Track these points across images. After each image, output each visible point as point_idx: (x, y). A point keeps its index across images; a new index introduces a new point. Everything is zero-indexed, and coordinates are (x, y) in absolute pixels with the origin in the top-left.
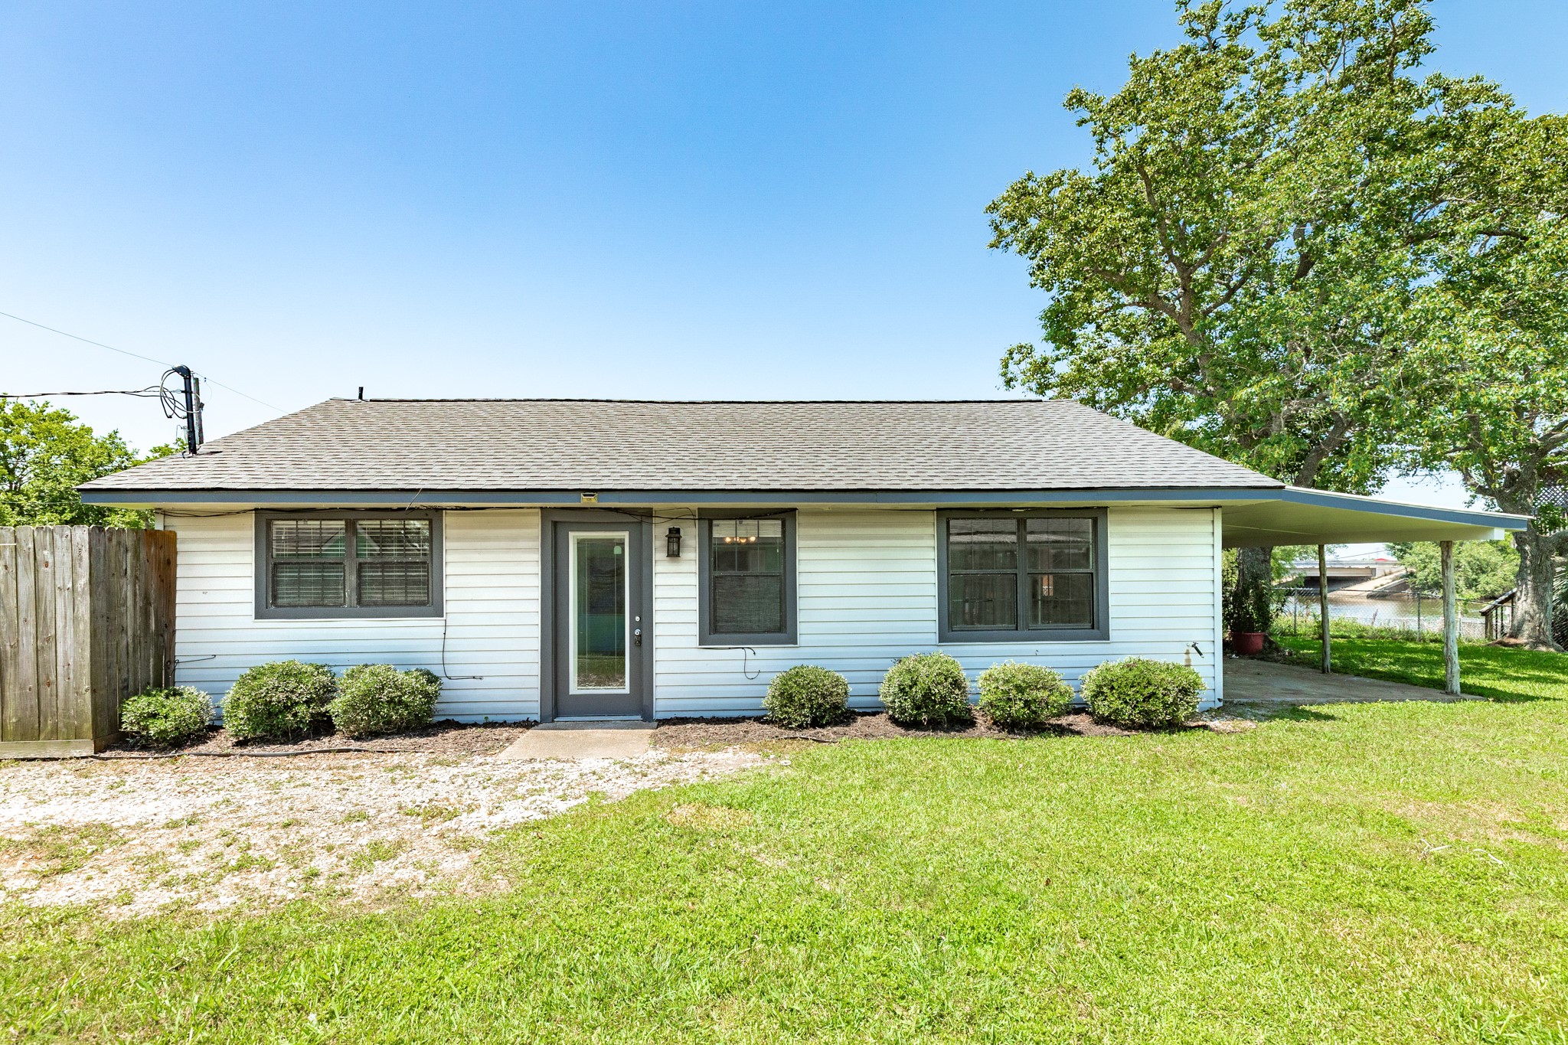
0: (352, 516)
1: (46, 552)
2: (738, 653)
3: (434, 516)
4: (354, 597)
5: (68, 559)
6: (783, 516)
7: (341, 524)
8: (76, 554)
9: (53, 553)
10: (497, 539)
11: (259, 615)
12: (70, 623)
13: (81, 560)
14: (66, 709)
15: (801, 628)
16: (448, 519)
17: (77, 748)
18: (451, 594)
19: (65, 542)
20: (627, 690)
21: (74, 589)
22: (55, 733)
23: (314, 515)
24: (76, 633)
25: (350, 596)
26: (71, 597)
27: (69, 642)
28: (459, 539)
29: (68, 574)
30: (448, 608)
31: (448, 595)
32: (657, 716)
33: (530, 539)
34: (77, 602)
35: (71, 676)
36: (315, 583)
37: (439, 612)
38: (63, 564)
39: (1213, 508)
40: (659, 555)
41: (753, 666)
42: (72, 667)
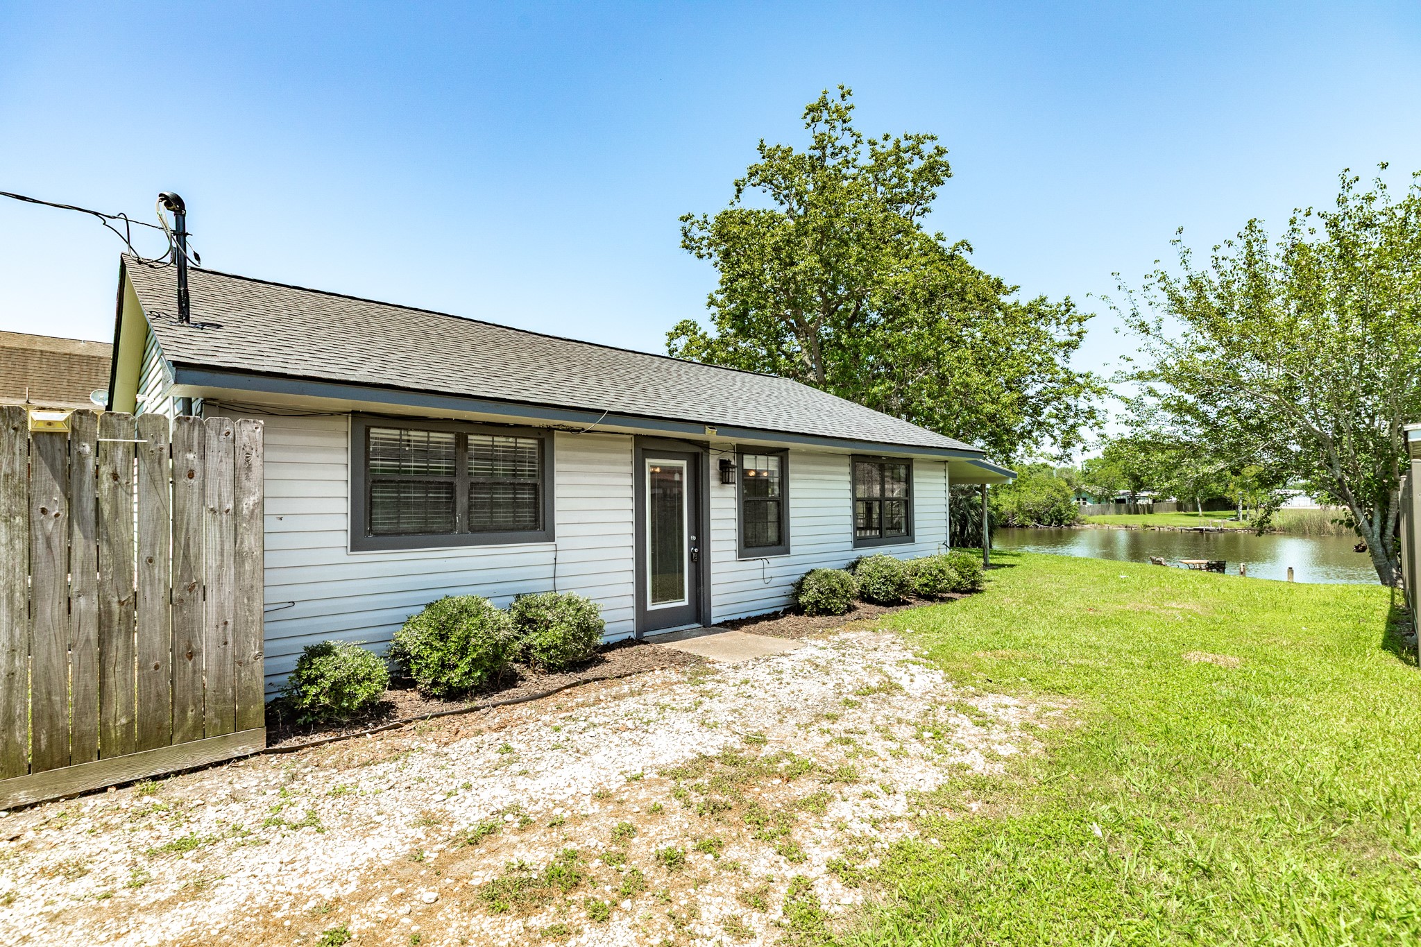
0: (463, 429)
1: (190, 456)
2: (758, 564)
3: (544, 436)
4: (465, 522)
5: (227, 468)
6: (781, 454)
7: (448, 437)
8: (241, 461)
9: (203, 457)
10: (600, 462)
11: (356, 545)
12: (229, 561)
13: (249, 468)
14: (220, 690)
15: (793, 541)
16: (559, 440)
17: (239, 743)
18: (561, 517)
19: (225, 444)
20: (686, 602)
21: (236, 512)
22: (199, 730)
23: (420, 425)
24: (238, 575)
25: (461, 520)
26: (231, 523)
27: (227, 589)
28: (567, 461)
29: (227, 490)
30: (559, 531)
31: (558, 518)
32: (714, 621)
33: (625, 464)
34: (240, 530)
35: (230, 640)
36: (418, 505)
37: (551, 538)
38: (220, 474)
39: (945, 462)
40: (714, 483)
41: (768, 573)
42: (230, 626)
